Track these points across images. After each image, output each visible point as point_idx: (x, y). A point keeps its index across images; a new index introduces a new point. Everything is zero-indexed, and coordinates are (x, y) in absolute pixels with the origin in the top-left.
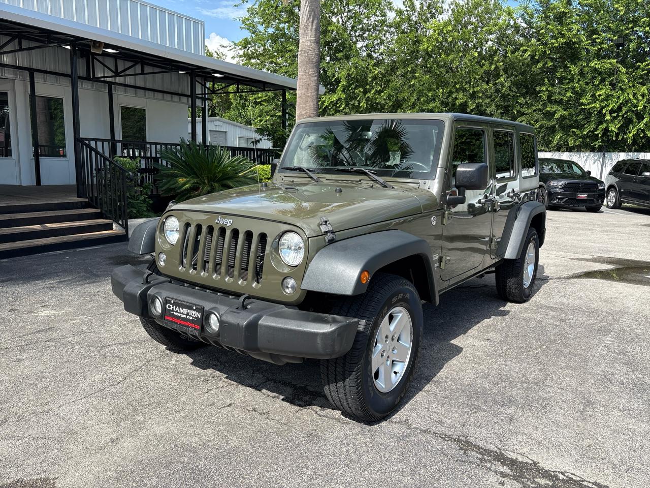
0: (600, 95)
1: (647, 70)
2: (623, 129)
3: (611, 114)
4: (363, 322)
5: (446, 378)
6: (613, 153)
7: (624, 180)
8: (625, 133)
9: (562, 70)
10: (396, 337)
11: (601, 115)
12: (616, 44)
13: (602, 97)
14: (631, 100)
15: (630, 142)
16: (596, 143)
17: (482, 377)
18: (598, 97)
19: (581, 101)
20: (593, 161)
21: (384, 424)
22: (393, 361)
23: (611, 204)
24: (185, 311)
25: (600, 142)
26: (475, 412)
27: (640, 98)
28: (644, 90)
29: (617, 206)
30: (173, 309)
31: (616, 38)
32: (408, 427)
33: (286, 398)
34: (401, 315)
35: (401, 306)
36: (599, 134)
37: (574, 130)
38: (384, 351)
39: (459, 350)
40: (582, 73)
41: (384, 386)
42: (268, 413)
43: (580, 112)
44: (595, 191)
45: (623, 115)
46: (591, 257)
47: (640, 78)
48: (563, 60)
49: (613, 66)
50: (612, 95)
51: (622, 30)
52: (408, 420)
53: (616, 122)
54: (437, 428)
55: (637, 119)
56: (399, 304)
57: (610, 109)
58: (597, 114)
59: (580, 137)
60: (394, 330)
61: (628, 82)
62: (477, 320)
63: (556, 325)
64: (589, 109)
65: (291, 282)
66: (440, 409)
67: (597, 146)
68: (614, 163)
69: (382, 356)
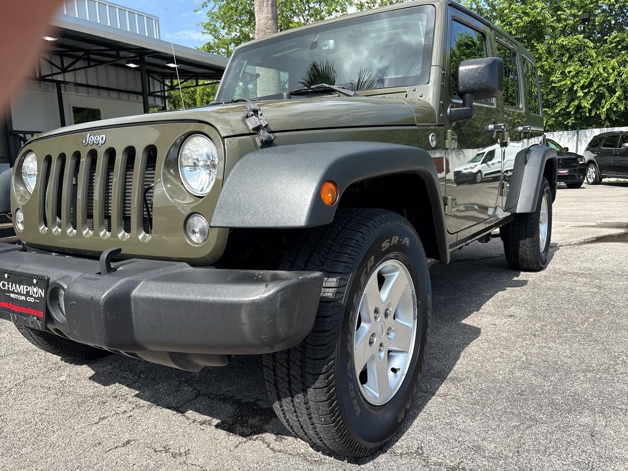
0: (569, 72)
1: (615, 42)
2: (596, 104)
3: (582, 90)
4: (333, 281)
5: (467, 372)
6: (587, 130)
7: (601, 154)
8: (598, 109)
9: (529, 50)
10: (392, 310)
11: (572, 92)
12: (582, 20)
13: (572, 74)
14: (601, 74)
15: (603, 117)
16: (569, 121)
17: (520, 368)
18: (567, 74)
19: (551, 79)
20: (567, 139)
21: (382, 458)
22: (389, 352)
23: (591, 180)
24: (23, 289)
25: (573, 120)
26: (530, 427)
27: (611, 71)
28: (614, 63)
29: (597, 182)
30: (8, 288)
31: (581, 12)
32: (424, 463)
33: (222, 423)
34: (397, 274)
35: (396, 258)
36: (571, 111)
37: (546, 109)
38: (373, 335)
39: (475, 332)
40: (550, 52)
41: (377, 395)
42: (187, 453)
43: (550, 91)
44: (575, 166)
45: (595, 91)
46: (595, 224)
47: (609, 52)
48: (529, 40)
49: (580, 42)
50: (581, 71)
51: (586, 5)
52: (421, 448)
53: (588, 98)
54: (473, 460)
55: (609, 93)
56: (392, 255)
57: (581, 85)
58: (568, 92)
59: (553, 117)
60: (387, 299)
61: (597, 56)
62: (488, 294)
63: (593, 292)
64: (560, 87)
65: (199, 223)
66: (471, 424)
67: (570, 124)
68: (589, 140)
69: (371, 343)
